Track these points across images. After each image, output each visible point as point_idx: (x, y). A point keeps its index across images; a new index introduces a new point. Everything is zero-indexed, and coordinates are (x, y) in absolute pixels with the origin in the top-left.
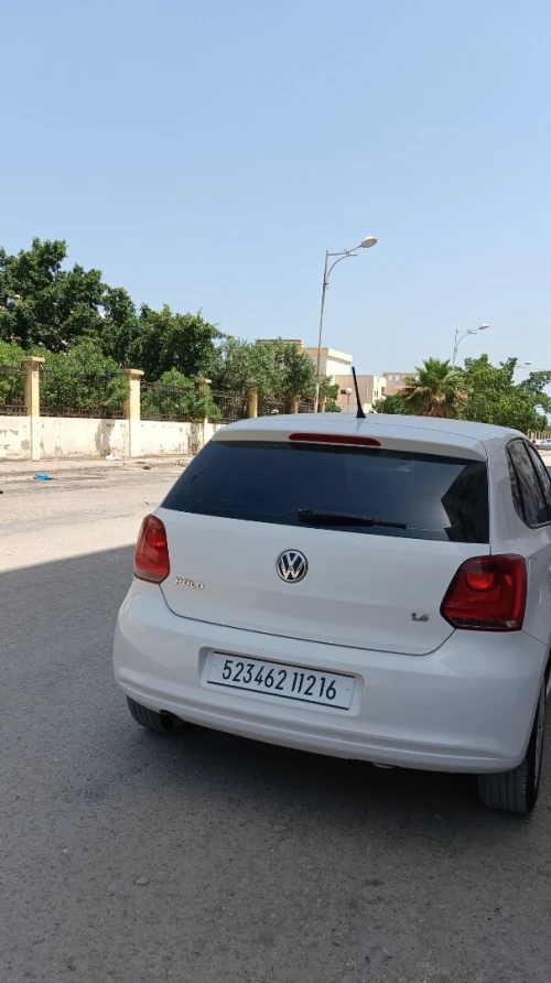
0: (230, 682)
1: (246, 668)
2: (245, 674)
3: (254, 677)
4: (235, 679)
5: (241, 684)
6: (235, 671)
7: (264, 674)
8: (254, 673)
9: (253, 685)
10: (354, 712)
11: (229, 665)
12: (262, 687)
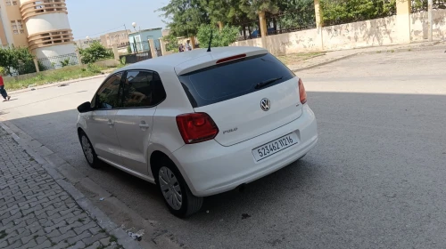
0: (264, 156)
1: (265, 148)
2: (266, 151)
3: (270, 150)
4: (265, 154)
5: (268, 154)
6: (263, 151)
7: (272, 147)
8: (269, 148)
11: (260, 151)
12: (274, 151)
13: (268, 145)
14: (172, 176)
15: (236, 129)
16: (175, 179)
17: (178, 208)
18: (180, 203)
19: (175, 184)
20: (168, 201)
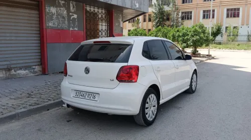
2: (79, 94)
3: (81, 95)
4: (77, 96)
7: (83, 94)
10: (98, 101)
13: (82, 92)
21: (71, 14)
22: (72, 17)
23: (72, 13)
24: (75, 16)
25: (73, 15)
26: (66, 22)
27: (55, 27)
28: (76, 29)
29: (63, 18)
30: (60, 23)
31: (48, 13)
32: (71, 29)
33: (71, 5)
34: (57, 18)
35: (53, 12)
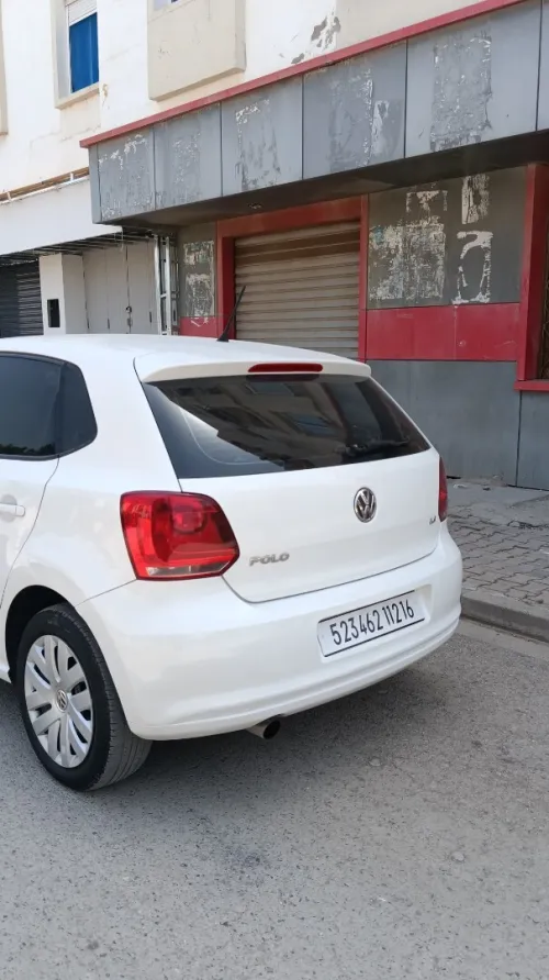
0: (344, 645)
1: (349, 624)
2: (351, 630)
3: (359, 630)
4: (347, 640)
5: (354, 641)
6: (342, 631)
7: (364, 622)
8: (357, 624)
9: (363, 637)
10: (428, 619)
11: (335, 629)
12: (370, 635)
13: (355, 615)
14: (71, 663)
15: (285, 557)
16: (78, 673)
17: (74, 762)
18: (84, 748)
19: (78, 688)
20: (43, 740)
21: (462, 235)
22: (466, 248)
23: (468, 227)
24: (483, 239)
25: (473, 238)
26: (440, 274)
27: (396, 300)
28: (482, 298)
29: (429, 258)
30: (412, 282)
31: (375, 253)
32: (458, 301)
33: (466, 192)
34: (406, 266)
35: (392, 245)
